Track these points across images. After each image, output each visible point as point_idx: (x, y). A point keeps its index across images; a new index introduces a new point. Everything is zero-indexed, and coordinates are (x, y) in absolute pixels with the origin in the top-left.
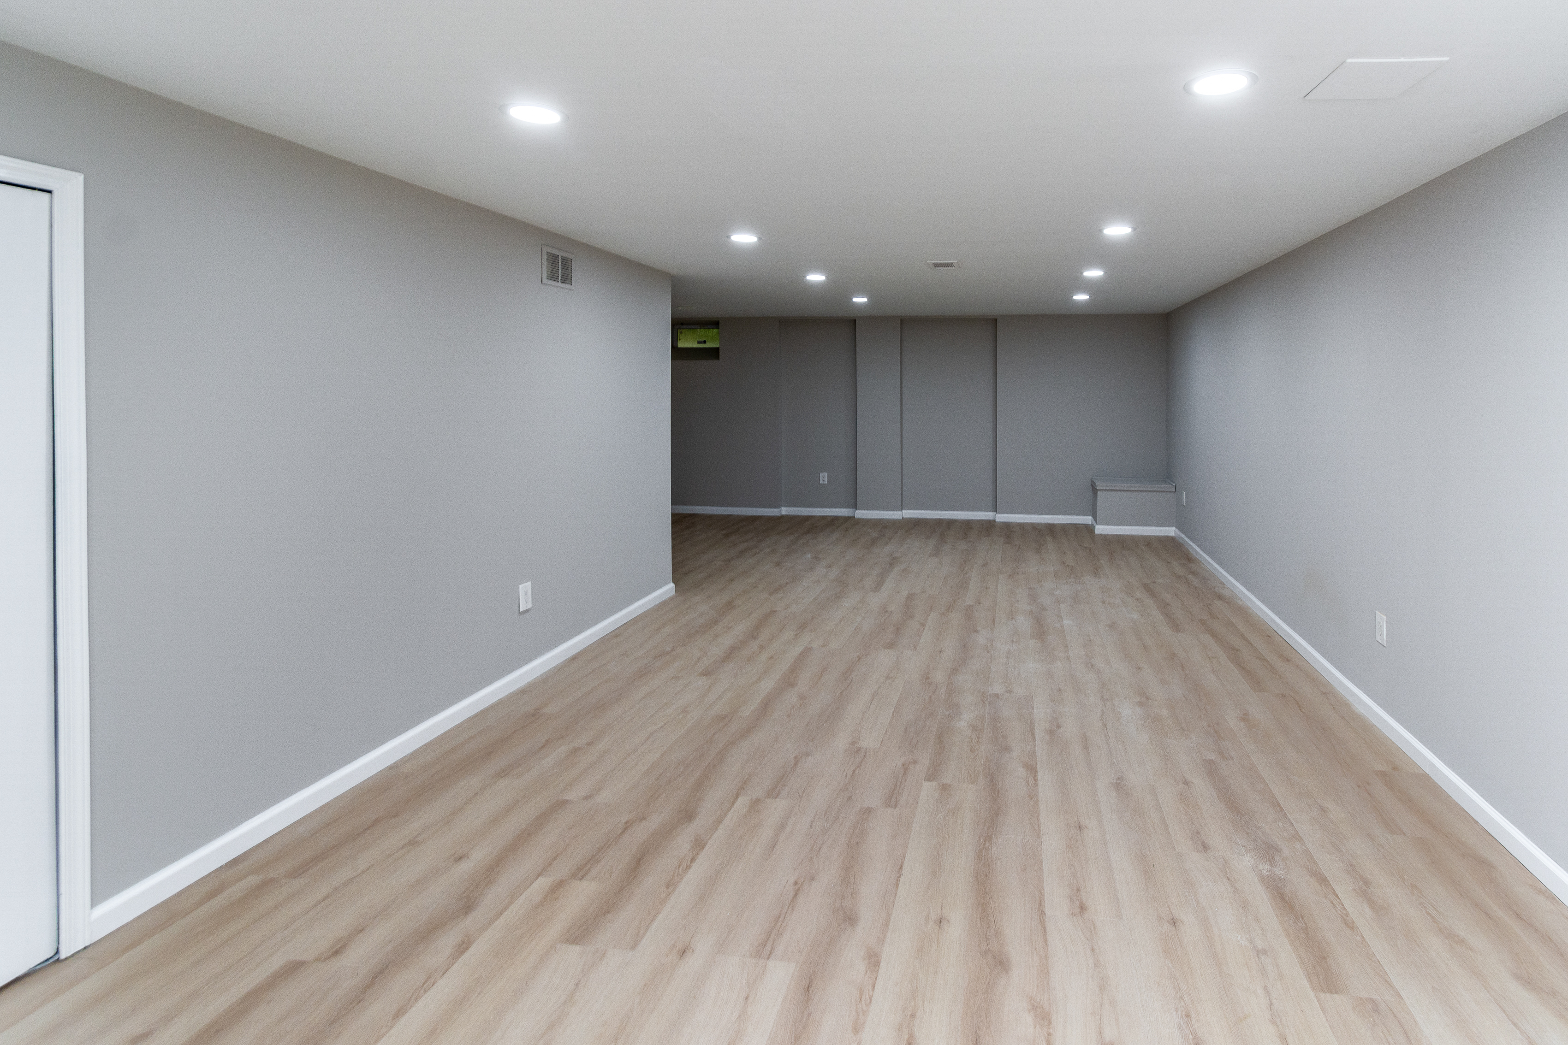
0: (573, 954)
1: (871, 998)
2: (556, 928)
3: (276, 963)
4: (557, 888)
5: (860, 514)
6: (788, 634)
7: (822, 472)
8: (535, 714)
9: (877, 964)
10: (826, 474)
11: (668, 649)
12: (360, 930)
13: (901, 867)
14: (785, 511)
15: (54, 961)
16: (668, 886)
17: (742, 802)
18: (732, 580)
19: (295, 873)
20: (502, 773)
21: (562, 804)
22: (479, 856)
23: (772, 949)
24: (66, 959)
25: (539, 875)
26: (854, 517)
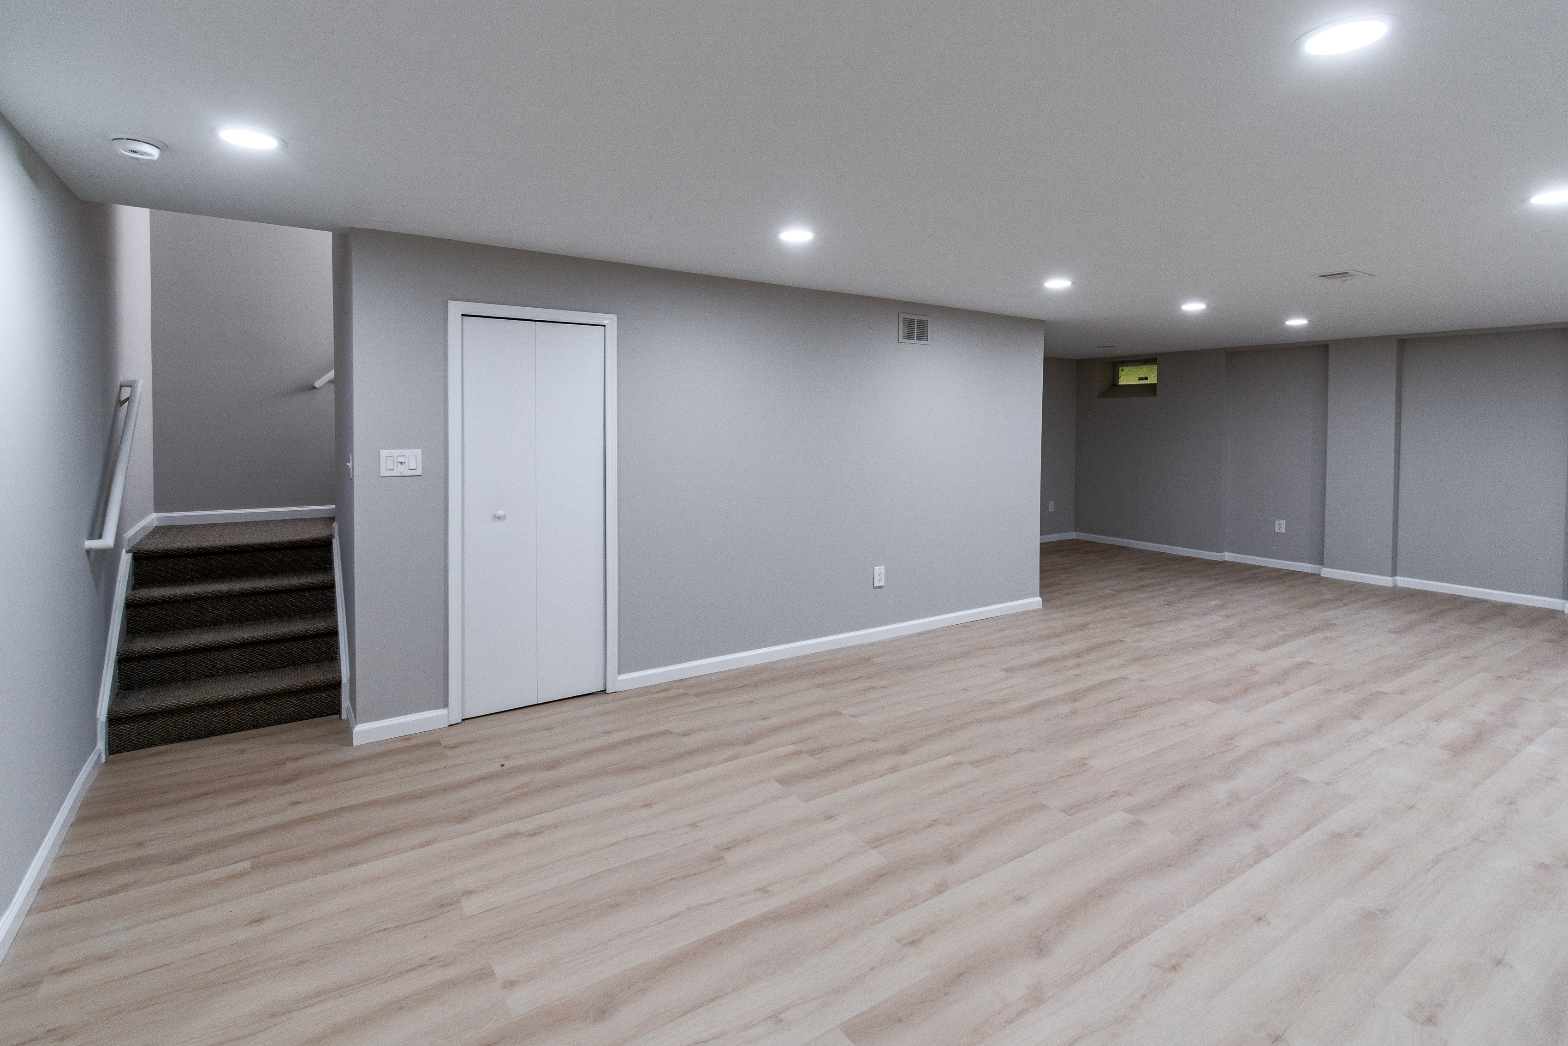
0: (775, 787)
1: (915, 906)
2: (777, 772)
3: (663, 728)
4: (798, 753)
5: (1327, 572)
6: (1116, 662)
7: (1279, 519)
8: (868, 659)
9: (941, 892)
10: (1283, 522)
11: (996, 646)
12: (700, 730)
13: (1027, 853)
14: (1228, 556)
15: (604, 692)
16: (854, 781)
17: (950, 759)
18: (1105, 608)
19: (696, 695)
20: (821, 686)
21: (837, 713)
22: (774, 721)
23: (881, 845)
24: (608, 693)
25: (793, 743)
26: (1320, 575)
